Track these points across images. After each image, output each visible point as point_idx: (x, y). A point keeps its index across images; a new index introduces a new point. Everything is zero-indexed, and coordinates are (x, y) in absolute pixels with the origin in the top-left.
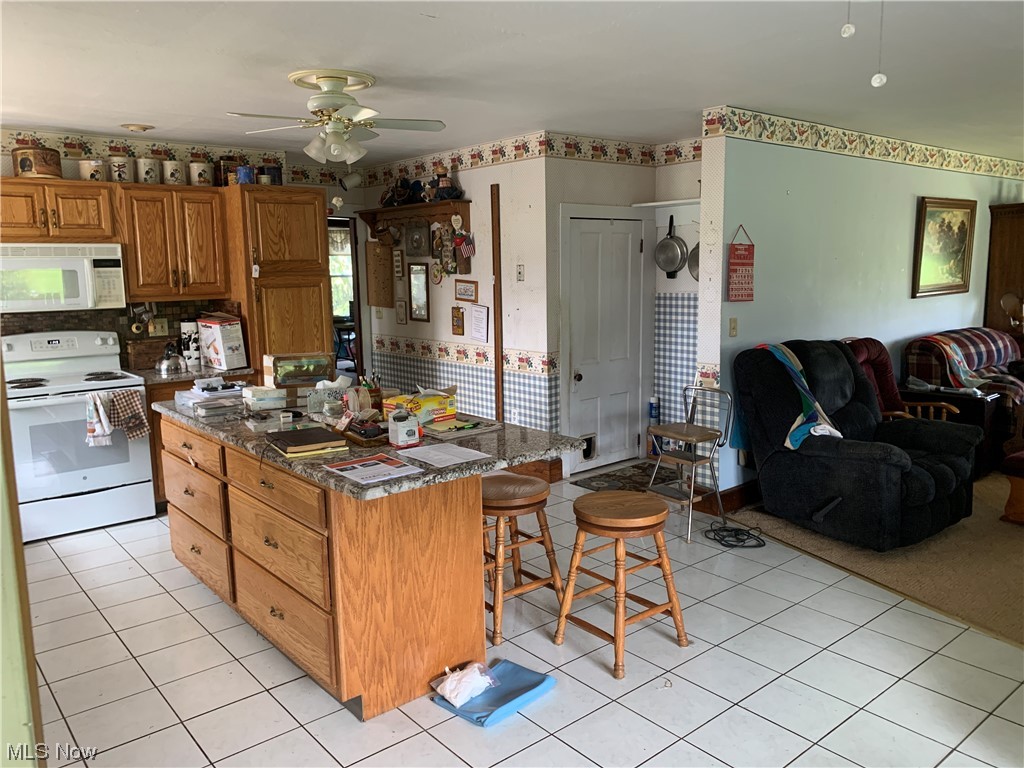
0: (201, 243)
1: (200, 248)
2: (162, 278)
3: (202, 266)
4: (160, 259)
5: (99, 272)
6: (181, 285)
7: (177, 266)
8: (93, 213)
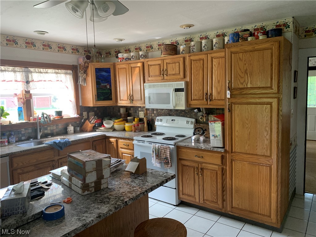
0: (219, 79)
1: (219, 82)
2: (201, 97)
3: (219, 91)
4: (201, 87)
5: (176, 94)
6: (209, 100)
7: (208, 91)
8: (177, 69)
